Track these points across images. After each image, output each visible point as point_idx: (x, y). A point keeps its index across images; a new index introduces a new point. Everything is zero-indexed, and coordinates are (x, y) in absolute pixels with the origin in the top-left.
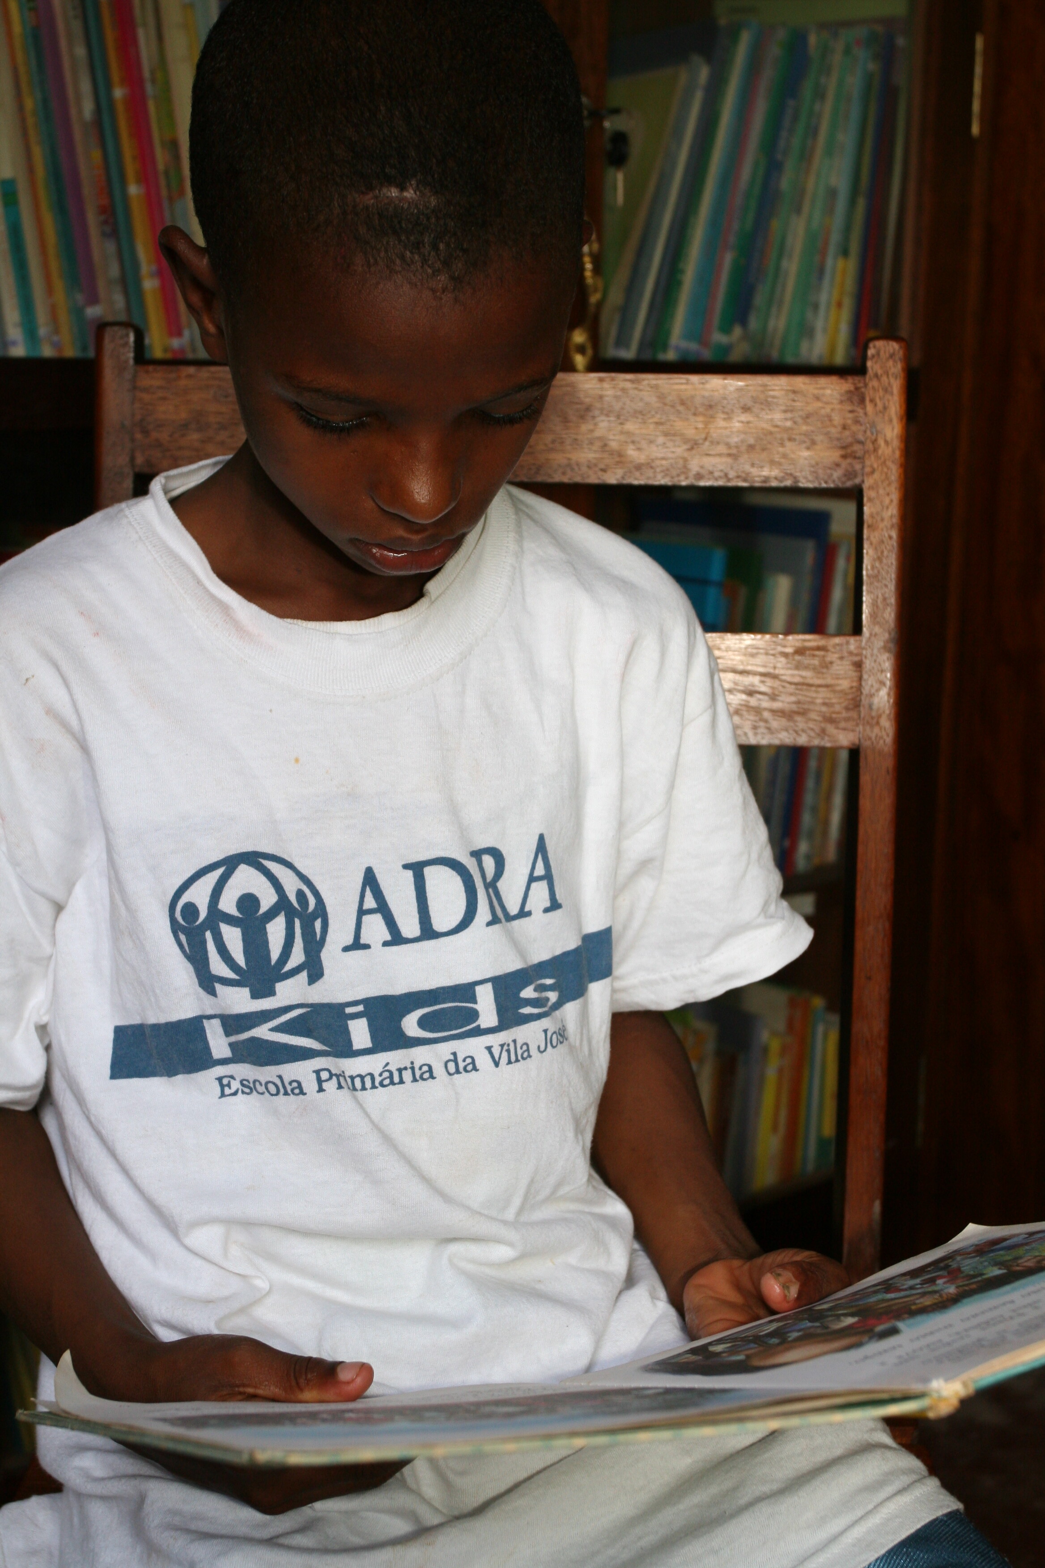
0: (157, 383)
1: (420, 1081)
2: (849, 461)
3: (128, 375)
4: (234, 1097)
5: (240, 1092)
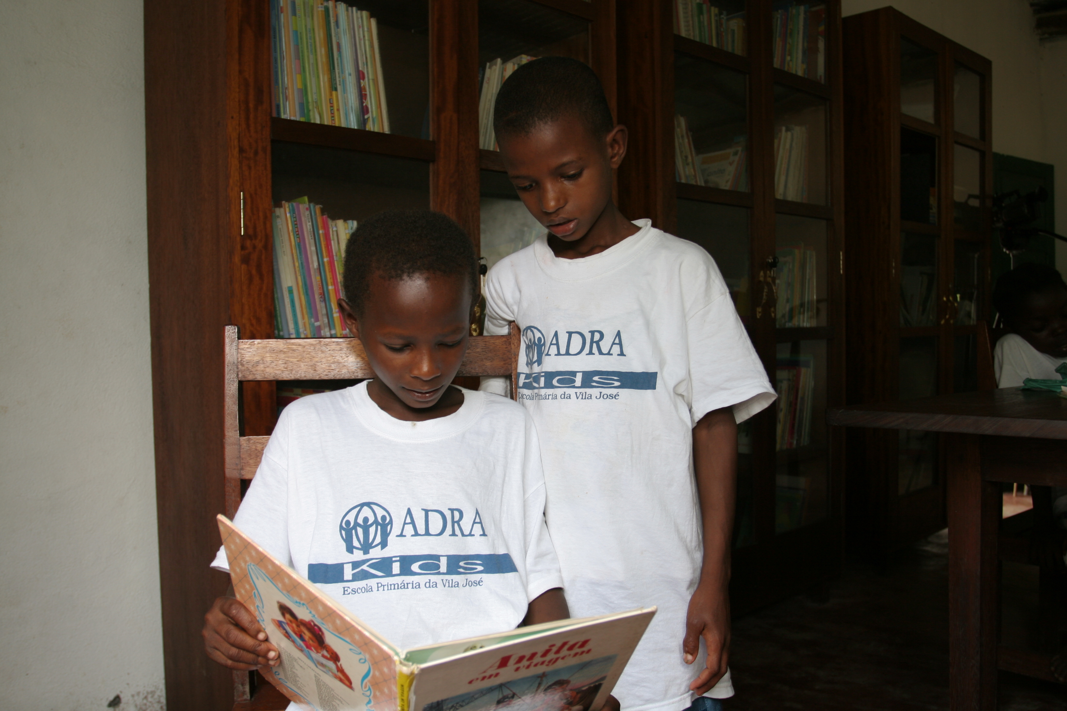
0: (246, 346)
1: (415, 589)
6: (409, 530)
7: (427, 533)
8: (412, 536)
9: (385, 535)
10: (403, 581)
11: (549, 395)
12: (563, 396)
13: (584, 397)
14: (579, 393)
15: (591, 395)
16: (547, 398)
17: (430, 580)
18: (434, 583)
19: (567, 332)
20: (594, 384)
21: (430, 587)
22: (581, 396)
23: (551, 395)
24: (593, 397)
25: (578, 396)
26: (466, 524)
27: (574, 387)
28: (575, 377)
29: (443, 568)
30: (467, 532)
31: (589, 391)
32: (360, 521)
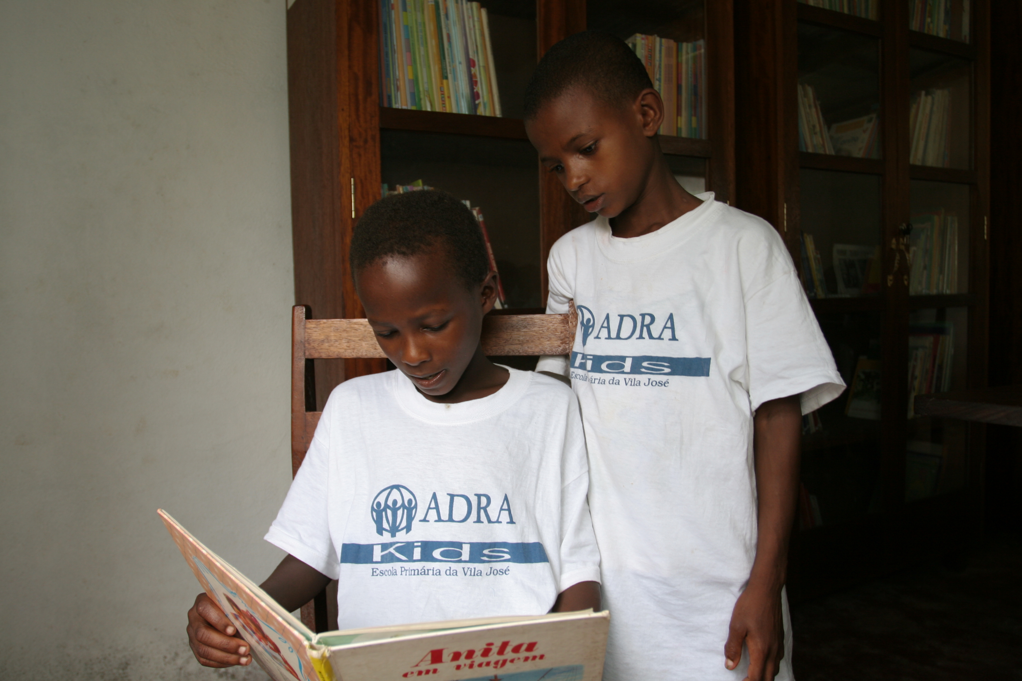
0: (313, 326)
1: (435, 575)
2: (564, 345)
3: (303, 324)
4: (376, 576)
5: (379, 575)
6: (433, 514)
7: (451, 519)
8: (436, 521)
9: (410, 519)
10: (424, 567)
11: (595, 379)
12: (611, 382)
13: (633, 384)
14: (628, 380)
15: (640, 382)
16: (593, 382)
17: (450, 568)
18: (455, 571)
19: (619, 315)
20: (643, 370)
21: (450, 575)
22: (630, 382)
23: (597, 379)
24: (642, 384)
25: (627, 382)
26: (493, 511)
27: (623, 373)
28: (624, 361)
29: (466, 555)
30: (494, 519)
31: (638, 377)
32: (390, 503)
